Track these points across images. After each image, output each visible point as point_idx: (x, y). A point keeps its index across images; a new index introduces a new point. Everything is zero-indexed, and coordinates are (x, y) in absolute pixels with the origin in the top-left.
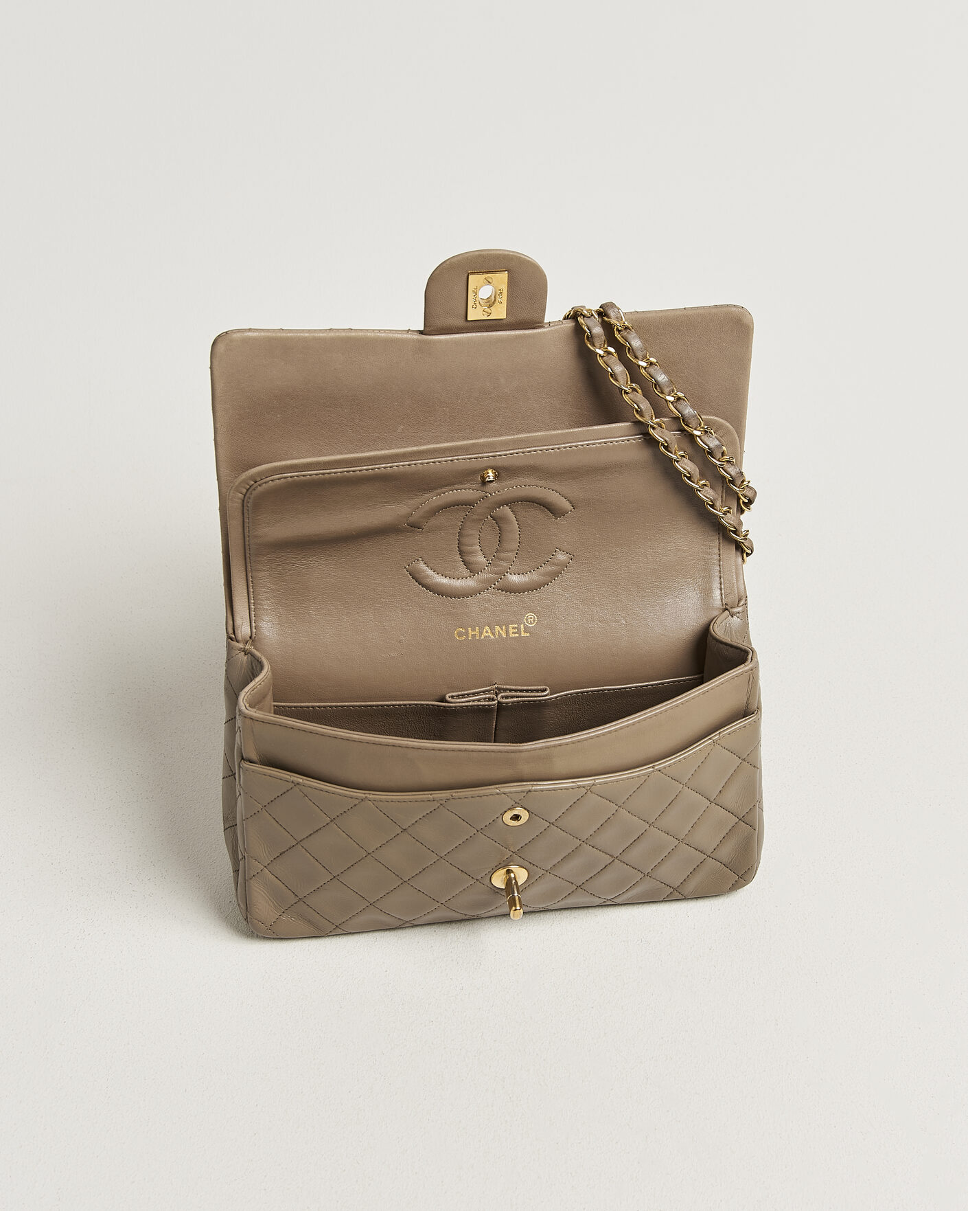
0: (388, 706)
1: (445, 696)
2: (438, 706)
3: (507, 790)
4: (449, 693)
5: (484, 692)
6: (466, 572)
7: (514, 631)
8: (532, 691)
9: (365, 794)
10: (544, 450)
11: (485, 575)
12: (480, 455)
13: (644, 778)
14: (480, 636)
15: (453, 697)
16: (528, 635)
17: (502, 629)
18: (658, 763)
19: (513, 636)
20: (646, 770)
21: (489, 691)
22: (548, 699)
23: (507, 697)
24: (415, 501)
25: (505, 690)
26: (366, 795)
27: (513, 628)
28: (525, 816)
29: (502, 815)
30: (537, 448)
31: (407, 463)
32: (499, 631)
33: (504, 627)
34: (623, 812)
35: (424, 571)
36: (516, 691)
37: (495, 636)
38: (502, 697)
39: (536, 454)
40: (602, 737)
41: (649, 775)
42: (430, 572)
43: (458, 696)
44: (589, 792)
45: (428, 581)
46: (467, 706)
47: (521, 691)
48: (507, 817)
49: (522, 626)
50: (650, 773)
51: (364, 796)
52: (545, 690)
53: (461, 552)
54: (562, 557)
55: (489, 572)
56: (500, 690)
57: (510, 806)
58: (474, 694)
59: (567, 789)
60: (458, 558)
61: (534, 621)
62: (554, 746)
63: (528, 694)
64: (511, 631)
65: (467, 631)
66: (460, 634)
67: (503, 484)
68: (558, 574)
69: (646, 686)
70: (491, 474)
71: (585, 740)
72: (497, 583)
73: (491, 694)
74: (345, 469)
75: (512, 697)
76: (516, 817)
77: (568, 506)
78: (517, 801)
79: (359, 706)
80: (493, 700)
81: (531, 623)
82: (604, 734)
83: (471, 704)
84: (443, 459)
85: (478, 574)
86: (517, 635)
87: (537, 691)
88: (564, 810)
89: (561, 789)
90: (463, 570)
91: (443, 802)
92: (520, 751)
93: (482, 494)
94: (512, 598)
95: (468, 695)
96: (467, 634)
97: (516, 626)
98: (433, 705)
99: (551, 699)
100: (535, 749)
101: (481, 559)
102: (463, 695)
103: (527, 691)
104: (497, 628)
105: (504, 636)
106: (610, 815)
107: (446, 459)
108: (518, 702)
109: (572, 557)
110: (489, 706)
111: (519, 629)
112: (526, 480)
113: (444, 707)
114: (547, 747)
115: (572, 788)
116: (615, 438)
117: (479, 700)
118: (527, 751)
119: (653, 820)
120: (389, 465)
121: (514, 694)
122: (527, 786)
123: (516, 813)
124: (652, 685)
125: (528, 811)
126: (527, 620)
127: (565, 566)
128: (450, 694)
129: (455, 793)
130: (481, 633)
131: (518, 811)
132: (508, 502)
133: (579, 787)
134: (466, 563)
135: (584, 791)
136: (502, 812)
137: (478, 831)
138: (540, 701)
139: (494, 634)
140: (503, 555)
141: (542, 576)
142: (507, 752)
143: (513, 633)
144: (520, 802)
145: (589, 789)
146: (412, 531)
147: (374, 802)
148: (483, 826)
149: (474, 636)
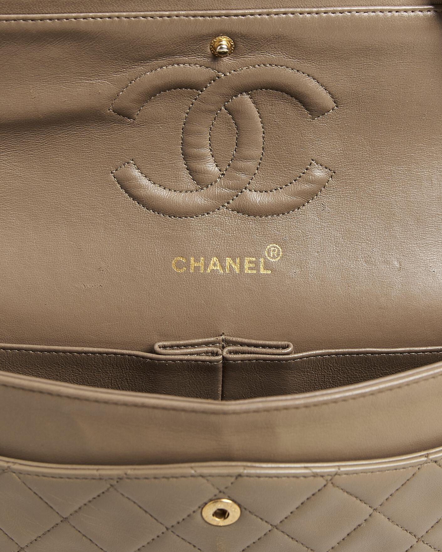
0: (79, 353)
1: (153, 346)
2: (143, 357)
3: (206, 471)
4: (160, 341)
5: (207, 344)
6: (192, 185)
7: (251, 265)
8: (270, 347)
9: (8, 462)
10: (297, 12)
11: (216, 190)
12: (209, 12)
13: (412, 471)
14: (205, 269)
15: (164, 347)
16: (269, 272)
17: (235, 262)
18: (434, 450)
19: (250, 272)
20: (417, 458)
21: (213, 343)
22: (290, 359)
23: (236, 352)
24: (125, 75)
25: (235, 343)
26: (9, 464)
27: (250, 262)
28: (235, 513)
29: (202, 507)
30: (287, 10)
31: (107, 14)
32: (230, 265)
33: (238, 260)
34: (380, 518)
35: (135, 178)
36: (249, 345)
37: (224, 271)
38: (230, 352)
39: (286, 18)
40: (351, 401)
41: (420, 466)
42: (145, 182)
43: (172, 347)
44: (330, 485)
45: (141, 193)
46: (181, 360)
47: (256, 346)
48: (208, 512)
49: (262, 260)
50: (422, 464)
51: (6, 465)
52: (288, 347)
53: (186, 156)
54: (319, 173)
55: (221, 186)
56: (228, 343)
57: (211, 496)
58: (193, 346)
59: (296, 476)
60: (182, 164)
61: (278, 255)
62: (277, 409)
63: (264, 350)
64: (247, 266)
65: (188, 261)
66: (179, 265)
67: (241, 60)
68: (312, 195)
69: (424, 352)
70: (225, 43)
71: (326, 403)
72: (231, 201)
73: (216, 347)
74: (21, 16)
75: (243, 353)
76: (222, 514)
77: (328, 101)
78: (222, 489)
79: (42, 351)
80: (217, 354)
81: (274, 257)
82: (354, 398)
83: (186, 357)
84: (158, 13)
85: (207, 187)
86: (255, 272)
87: (277, 347)
88: (293, 508)
89: (288, 476)
90: (187, 180)
91: (114, 483)
92: (225, 413)
93: (212, 73)
94: (251, 223)
95: (186, 346)
96: (188, 265)
97: (254, 259)
98: (137, 356)
99: (294, 359)
100: (247, 412)
101: (211, 167)
102: (179, 346)
103: (264, 346)
104: (228, 260)
105: (237, 271)
106: (361, 521)
107: (161, 13)
108: (249, 360)
109: (333, 173)
110: (210, 362)
111: (257, 263)
112: (273, 57)
113: (151, 359)
114: (267, 410)
115: (305, 477)
116: (395, 5)
117: (198, 354)
118: (235, 413)
119: (424, 533)
120: (82, 15)
121: (246, 348)
122: (238, 468)
123: (220, 506)
124: (431, 351)
125: (239, 505)
126: (269, 253)
127: (322, 185)
128: (161, 344)
129: (131, 470)
130: (206, 265)
131: (226, 503)
132: (248, 89)
133: (315, 475)
134: (192, 172)
135: (322, 482)
136: (201, 503)
137: (167, 529)
138: (279, 360)
139: (223, 268)
140: (241, 164)
141: (292, 195)
142: (204, 412)
143: (250, 268)
144: (225, 491)
145: (331, 479)
146: (120, 122)
147: (20, 475)
148: (174, 523)
149: (197, 269)
